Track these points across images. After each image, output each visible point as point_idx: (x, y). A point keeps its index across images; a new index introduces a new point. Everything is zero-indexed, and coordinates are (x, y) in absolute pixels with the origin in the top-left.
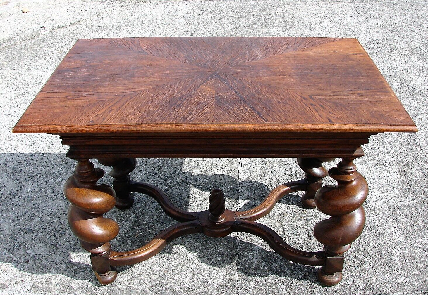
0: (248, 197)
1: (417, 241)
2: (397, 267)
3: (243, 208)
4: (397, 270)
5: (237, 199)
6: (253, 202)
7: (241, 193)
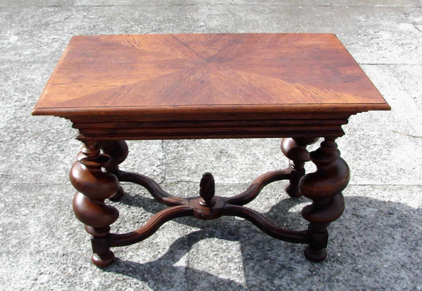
0: (175, 269)
1: (19, 220)
2: (53, 201)
3: (181, 255)
4: (55, 199)
5: (187, 268)
6: (169, 264)
7: (182, 277)
